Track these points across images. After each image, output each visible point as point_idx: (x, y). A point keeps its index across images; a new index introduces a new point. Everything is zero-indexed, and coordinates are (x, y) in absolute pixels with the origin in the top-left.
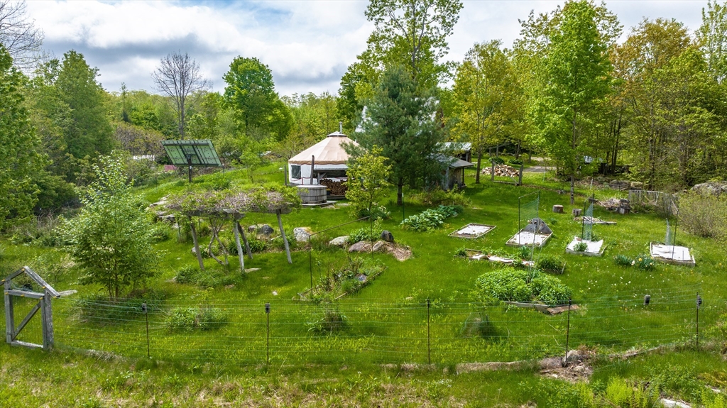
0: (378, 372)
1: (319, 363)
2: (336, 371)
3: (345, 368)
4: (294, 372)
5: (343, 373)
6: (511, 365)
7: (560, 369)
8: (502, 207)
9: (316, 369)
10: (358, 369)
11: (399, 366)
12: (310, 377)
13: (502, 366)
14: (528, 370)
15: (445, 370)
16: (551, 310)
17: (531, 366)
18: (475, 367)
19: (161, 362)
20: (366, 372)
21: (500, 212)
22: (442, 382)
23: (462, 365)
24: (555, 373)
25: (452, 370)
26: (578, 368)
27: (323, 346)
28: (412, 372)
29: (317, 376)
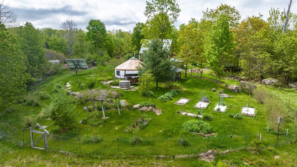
0: (152, 158)
1: (134, 155)
2: (139, 158)
3: (142, 157)
4: (126, 158)
5: (141, 158)
6: (191, 156)
7: (205, 157)
8: (194, 89)
9: (133, 157)
10: (146, 157)
11: (158, 156)
12: (132, 160)
13: (188, 156)
14: (196, 157)
15: (172, 157)
16: (205, 135)
17: (197, 156)
18: (180, 156)
19: (85, 155)
20: (148, 158)
21: (193, 91)
22: (171, 161)
23: (177, 156)
24: (204, 158)
25: (174, 157)
26: (211, 156)
27: (134, 149)
28: (162, 158)
29: (134, 160)
